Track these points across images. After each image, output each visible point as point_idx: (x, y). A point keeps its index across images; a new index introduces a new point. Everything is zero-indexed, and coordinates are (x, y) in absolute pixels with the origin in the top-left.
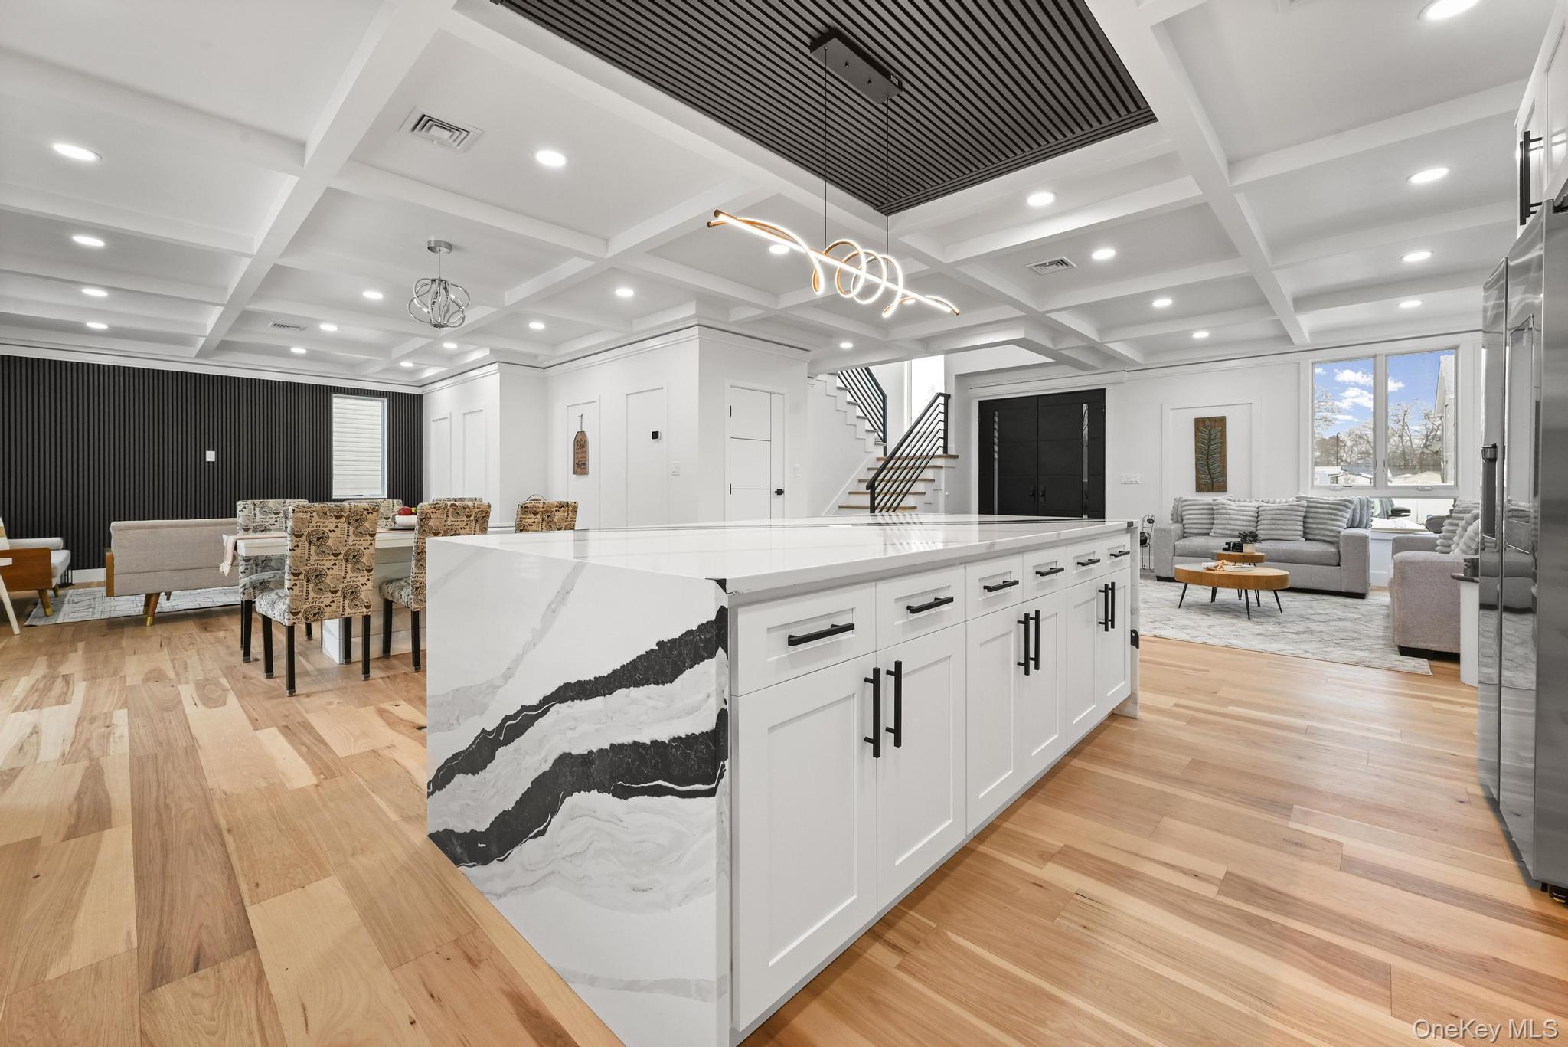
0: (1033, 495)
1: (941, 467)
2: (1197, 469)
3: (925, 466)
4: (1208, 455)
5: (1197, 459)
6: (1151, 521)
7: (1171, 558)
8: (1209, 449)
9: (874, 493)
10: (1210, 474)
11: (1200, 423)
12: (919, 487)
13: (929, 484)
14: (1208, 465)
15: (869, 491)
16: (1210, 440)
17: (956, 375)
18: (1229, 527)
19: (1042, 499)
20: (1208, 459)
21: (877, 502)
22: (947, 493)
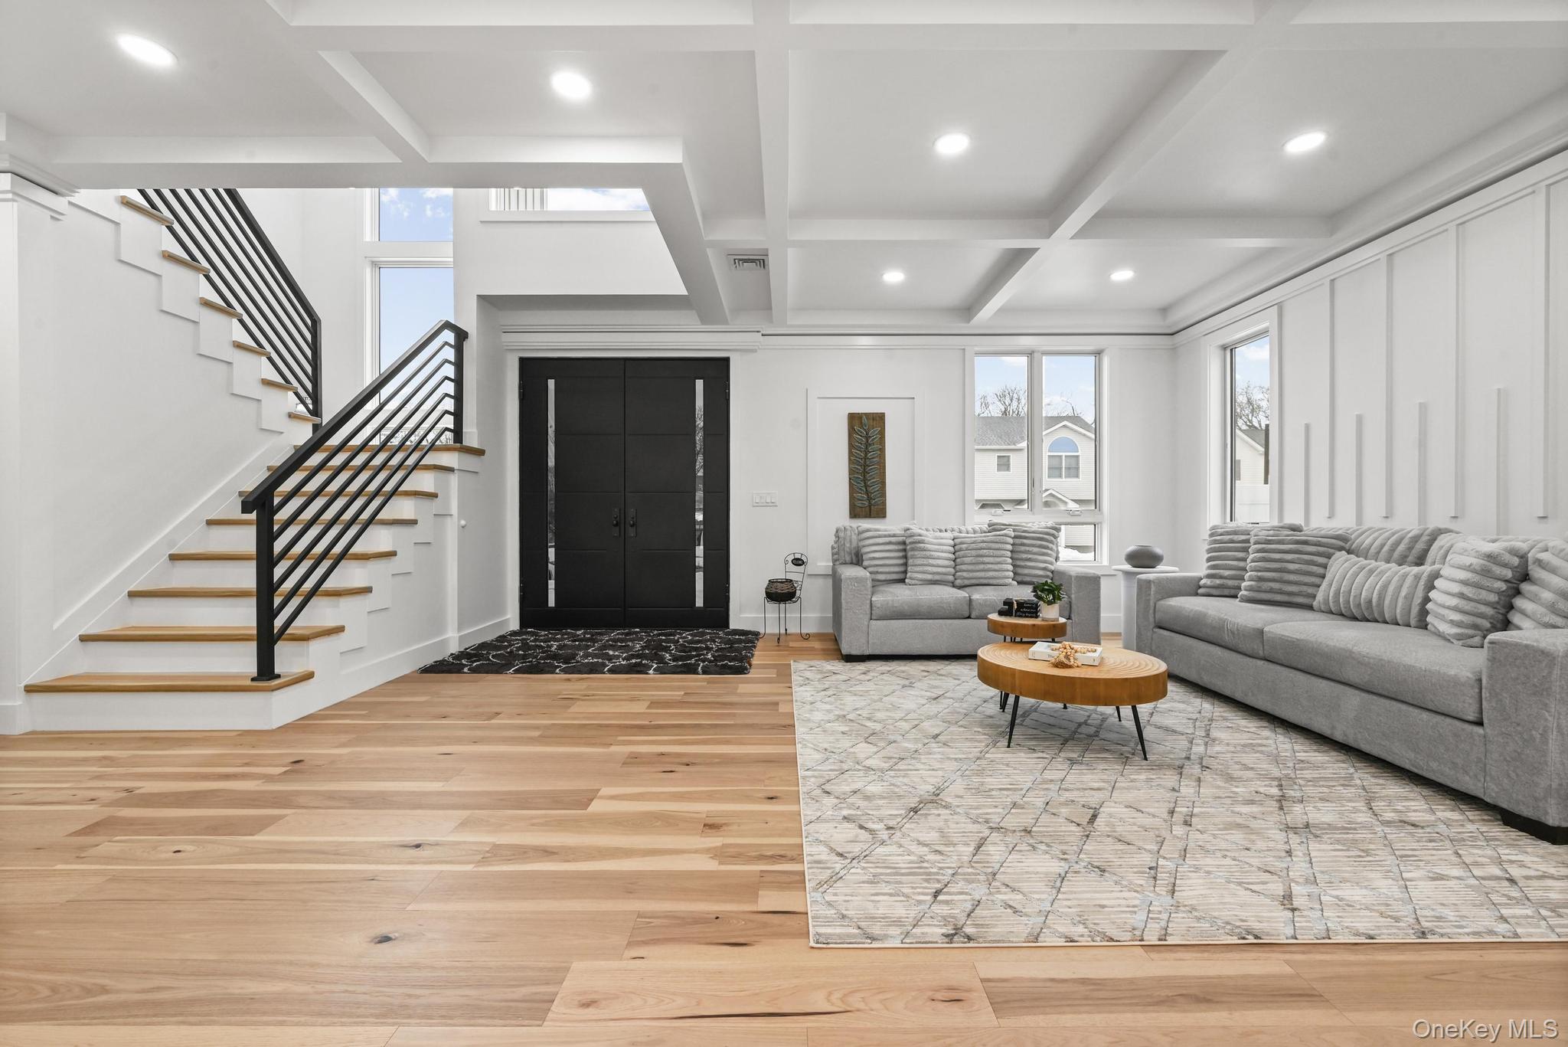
0: (617, 525)
1: (451, 470)
2: (851, 485)
3: (415, 466)
4: (865, 466)
5: (851, 472)
6: (798, 562)
7: (866, 623)
8: (866, 458)
9: (271, 523)
10: (867, 493)
11: (854, 419)
12: (401, 509)
13: (426, 503)
14: (865, 480)
15: (253, 516)
16: (867, 445)
17: (482, 298)
18: (930, 569)
19: (631, 532)
20: (865, 472)
21: (279, 546)
22: (463, 523)
